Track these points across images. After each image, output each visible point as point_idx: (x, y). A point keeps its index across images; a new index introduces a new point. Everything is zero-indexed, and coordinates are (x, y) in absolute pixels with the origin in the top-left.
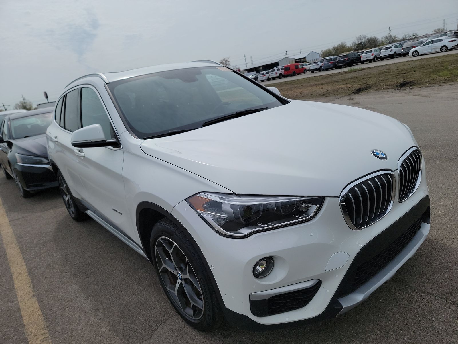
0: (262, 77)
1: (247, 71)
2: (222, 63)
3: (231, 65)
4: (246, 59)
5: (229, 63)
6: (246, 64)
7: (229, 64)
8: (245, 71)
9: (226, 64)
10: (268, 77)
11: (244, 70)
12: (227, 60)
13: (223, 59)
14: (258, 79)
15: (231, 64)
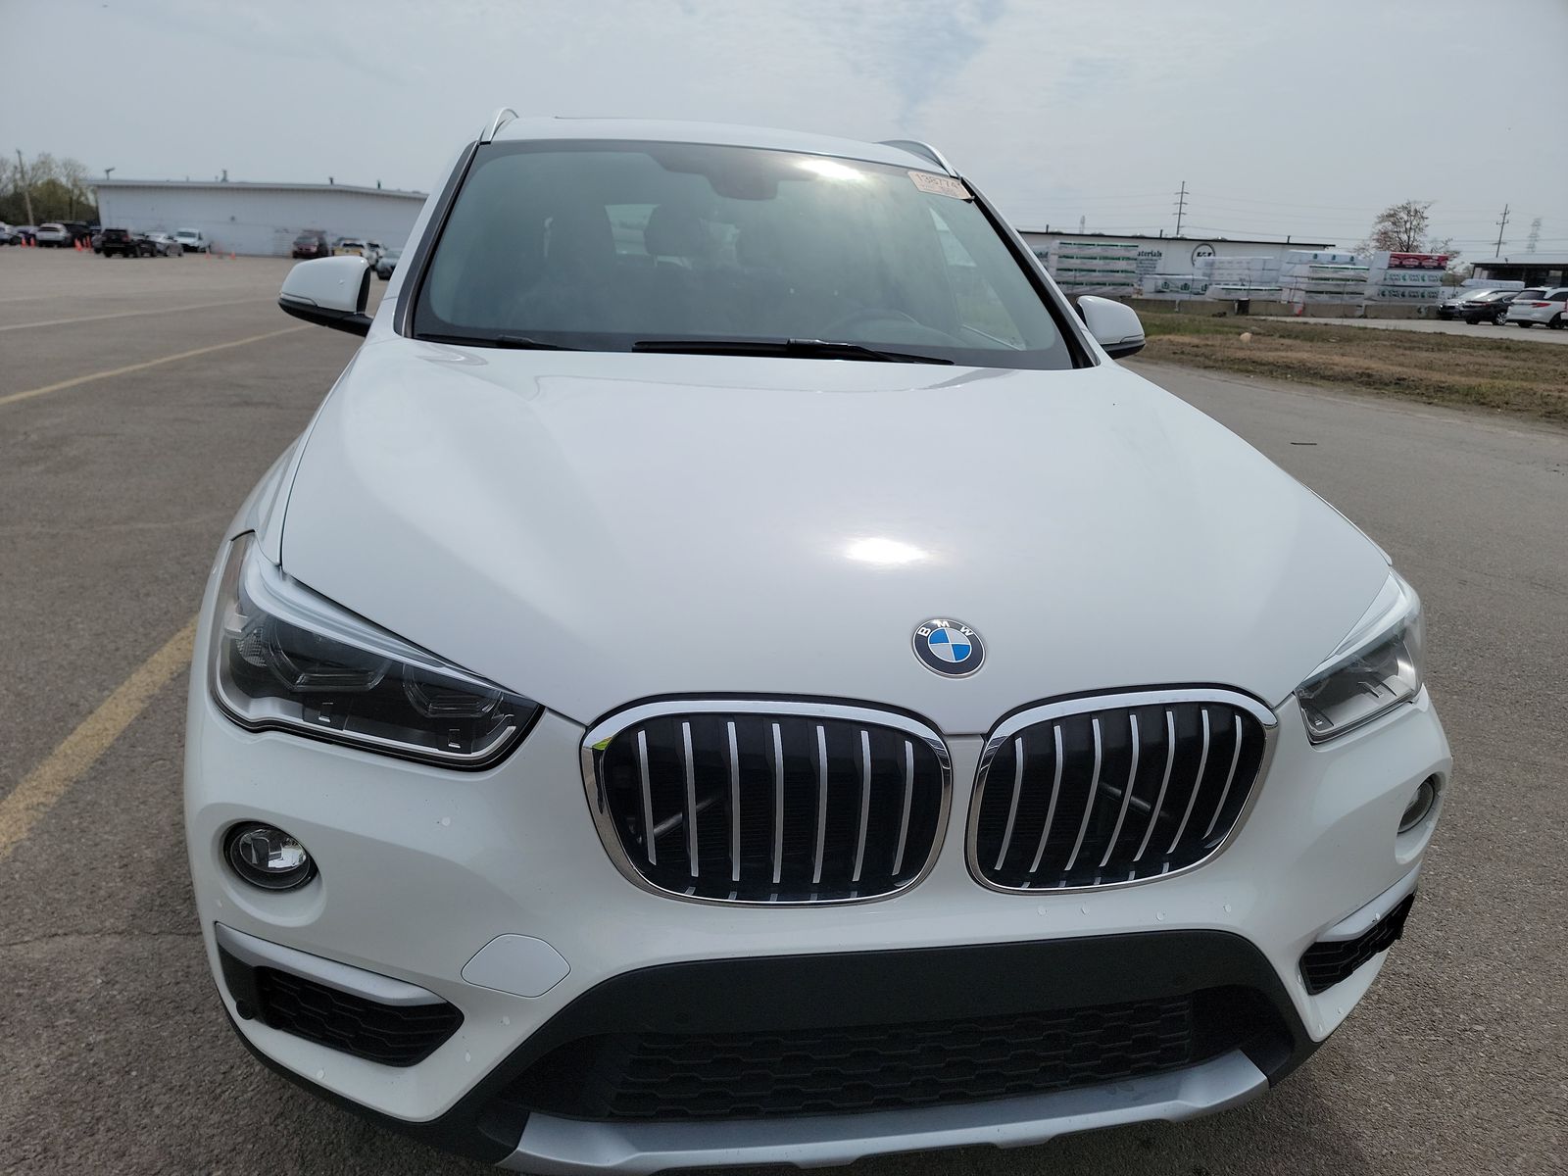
0: (1530, 308)
1: (1486, 273)
2: (1392, 219)
3: (1425, 236)
4: (1505, 225)
5: (1423, 223)
6: (1499, 243)
7: (1421, 230)
8: (1478, 270)
9: (1408, 225)
10: (1559, 314)
11: (1477, 265)
12: (1416, 211)
13: (1403, 202)
14: (1506, 311)
15: (1427, 231)
